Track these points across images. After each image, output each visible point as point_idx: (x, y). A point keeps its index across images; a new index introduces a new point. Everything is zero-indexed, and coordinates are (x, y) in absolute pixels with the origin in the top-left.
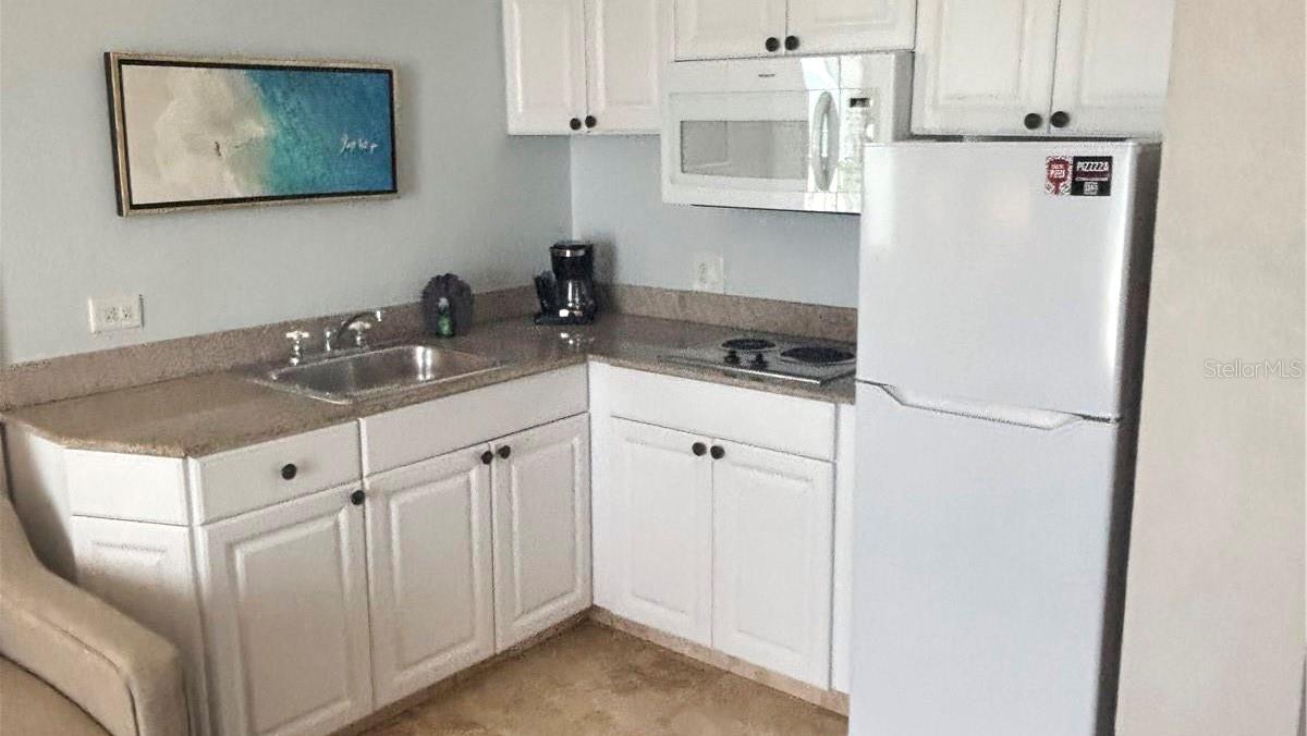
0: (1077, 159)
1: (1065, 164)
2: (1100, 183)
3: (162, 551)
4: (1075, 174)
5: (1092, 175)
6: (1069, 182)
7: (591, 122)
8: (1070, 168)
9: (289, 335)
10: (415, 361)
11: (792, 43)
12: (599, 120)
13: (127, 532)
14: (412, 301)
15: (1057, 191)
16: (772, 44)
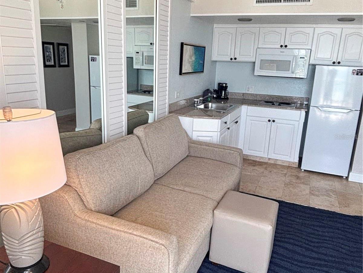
0: (358, 70)
1: (355, 70)
2: (361, 73)
3: (211, 137)
4: (357, 72)
5: (360, 72)
6: (356, 73)
7: (235, 59)
8: (356, 71)
9: (195, 100)
10: (209, 106)
11: (286, 46)
12: (237, 58)
13: (204, 134)
14: (201, 94)
15: (354, 75)
16: (282, 46)
